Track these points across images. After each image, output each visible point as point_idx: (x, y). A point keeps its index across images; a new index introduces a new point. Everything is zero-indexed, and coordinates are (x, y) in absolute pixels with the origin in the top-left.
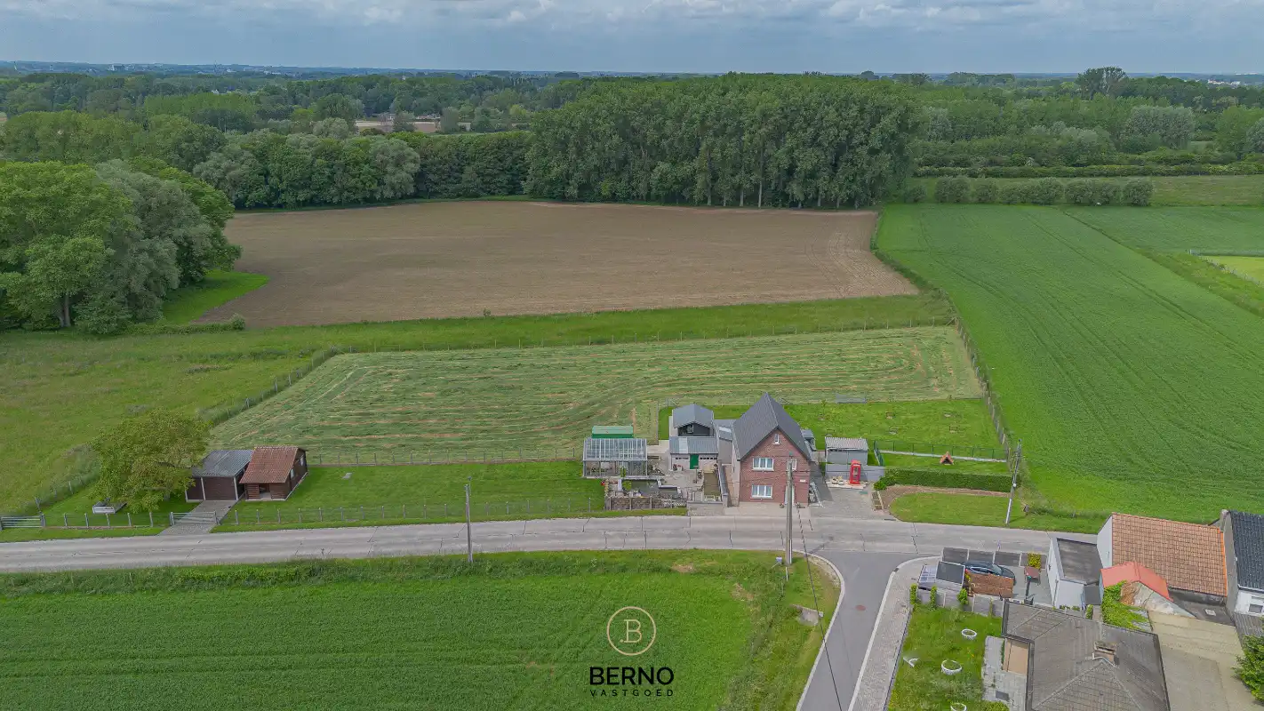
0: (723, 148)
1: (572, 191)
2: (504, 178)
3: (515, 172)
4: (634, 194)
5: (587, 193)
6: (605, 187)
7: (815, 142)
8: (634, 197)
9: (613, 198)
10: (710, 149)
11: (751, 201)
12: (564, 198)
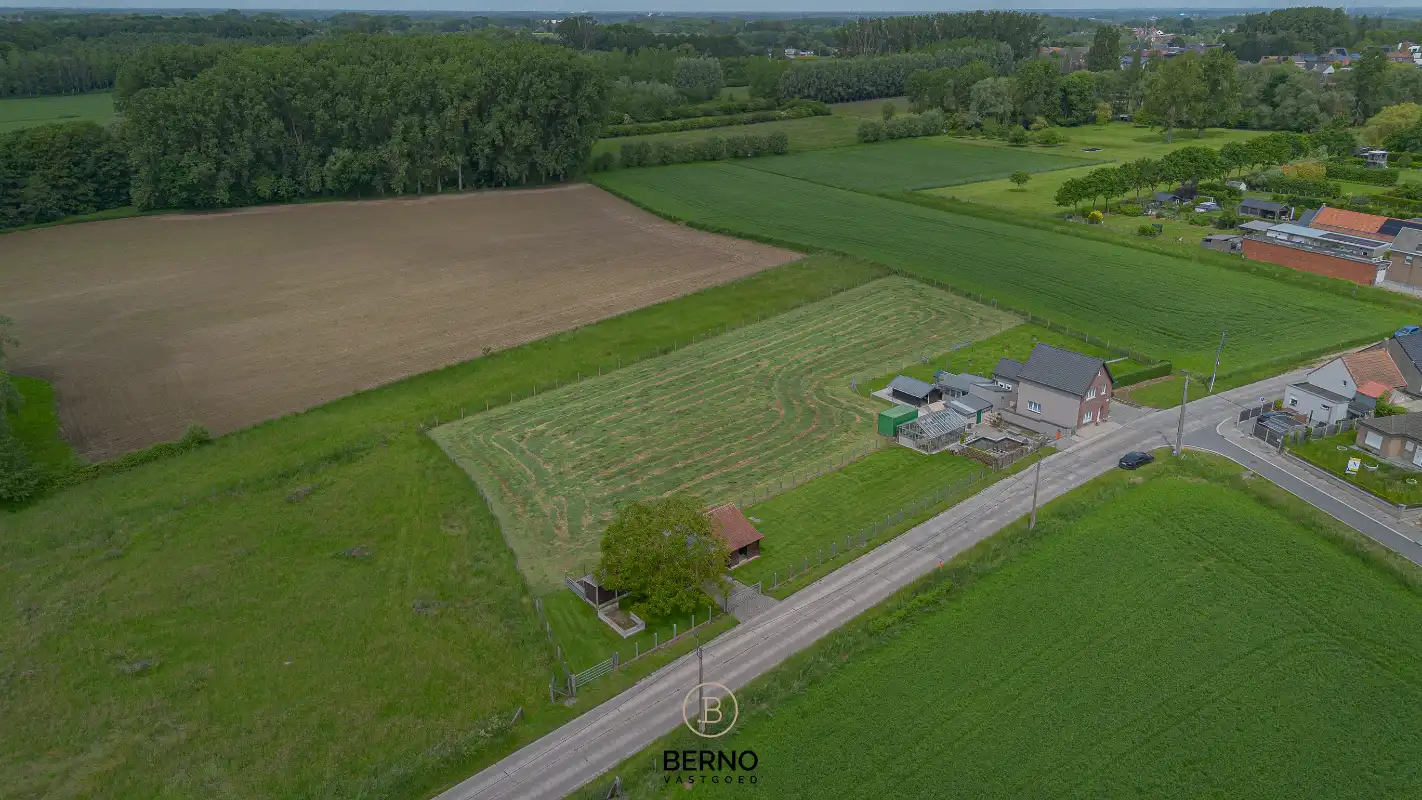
0: (423, 128)
1: (222, 195)
2: (87, 188)
3: (102, 178)
4: (302, 190)
5: (242, 196)
6: (264, 185)
7: (522, 115)
8: (302, 195)
9: (276, 199)
10: (407, 129)
11: (451, 184)
12: (210, 206)
